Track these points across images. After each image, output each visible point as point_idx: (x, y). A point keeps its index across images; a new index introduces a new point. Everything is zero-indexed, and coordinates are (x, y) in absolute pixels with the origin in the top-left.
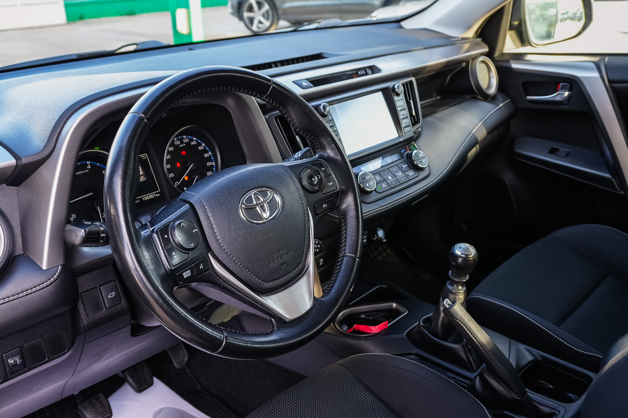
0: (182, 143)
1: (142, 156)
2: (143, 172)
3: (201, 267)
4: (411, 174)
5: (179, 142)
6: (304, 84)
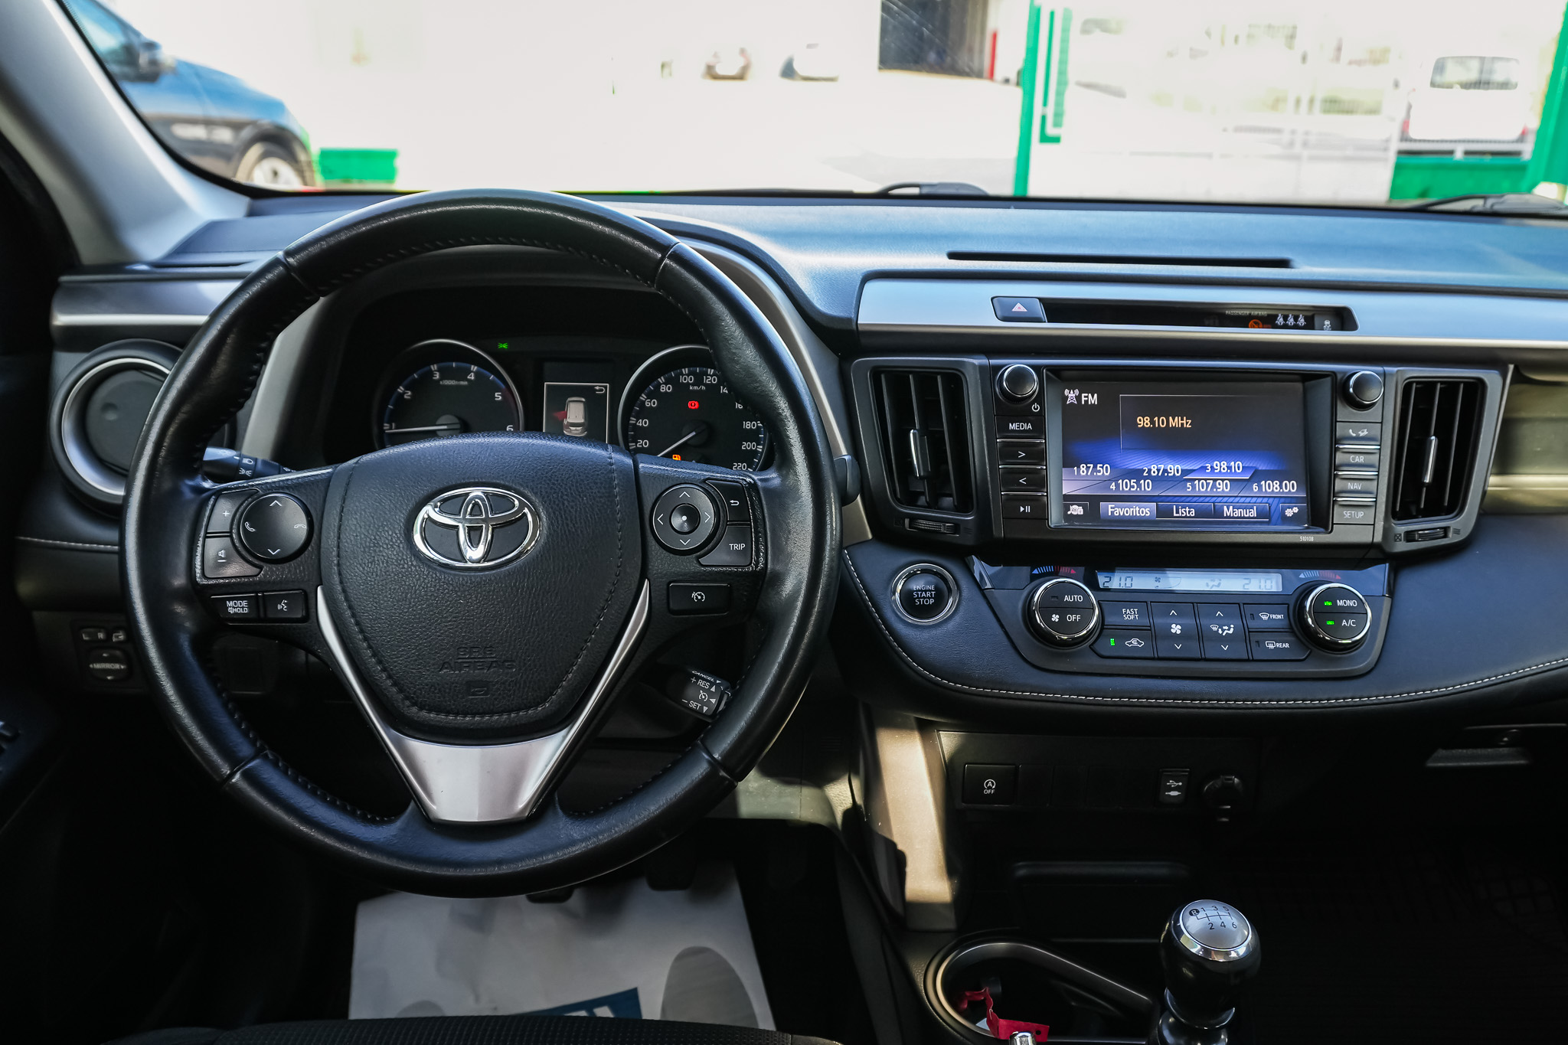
0: (699, 381)
1: (596, 386)
2: (585, 419)
3: (279, 607)
4: (1271, 646)
5: (691, 379)
6: (1019, 308)
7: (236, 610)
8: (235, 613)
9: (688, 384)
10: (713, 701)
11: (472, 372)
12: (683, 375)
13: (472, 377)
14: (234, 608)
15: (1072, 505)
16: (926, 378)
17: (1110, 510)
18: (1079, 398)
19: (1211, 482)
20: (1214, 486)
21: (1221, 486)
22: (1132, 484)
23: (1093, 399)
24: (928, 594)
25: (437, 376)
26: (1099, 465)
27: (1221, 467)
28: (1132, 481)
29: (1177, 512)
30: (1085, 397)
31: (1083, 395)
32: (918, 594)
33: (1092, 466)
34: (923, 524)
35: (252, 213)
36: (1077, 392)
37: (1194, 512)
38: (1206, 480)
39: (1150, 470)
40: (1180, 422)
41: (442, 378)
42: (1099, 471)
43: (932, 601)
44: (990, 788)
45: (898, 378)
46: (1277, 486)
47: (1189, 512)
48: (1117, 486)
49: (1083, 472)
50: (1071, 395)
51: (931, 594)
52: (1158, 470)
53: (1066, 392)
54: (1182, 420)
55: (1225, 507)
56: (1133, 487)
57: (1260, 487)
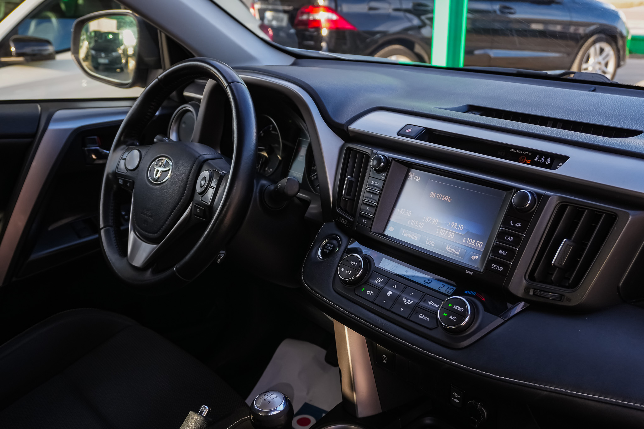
3: (128, 184)
4: (421, 317)
6: (410, 131)
8: (120, 184)
14: (120, 182)
15: (391, 226)
17: (403, 233)
18: (413, 177)
19: (447, 232)
20: (447, 234)
21: (450, 235)
22: (416, 223)
23: (418, 179)
24: (329, 249)
26: (408, 211)
27: (454, 225)
28: (417, 222)
29: (428, 242)
31: (416, 176)
32: (327, 247)
33: (405, 210)
34: (341, 219)
36: (414, 174)
37: (434, 244)
38: (445, 230)
39: (426, 219)
40: (447, 198)
42: (407, 214)
43: (328, 252)
46: (474, 242)
47: (433, 243)
48: (411, 222)
49: (401, 212)
50: (411, 175)
52: (429, 220)
53: (410, 173)
54: (448, 198)
55: (447, 246)
56: (416, 224)
57: (466, 240)
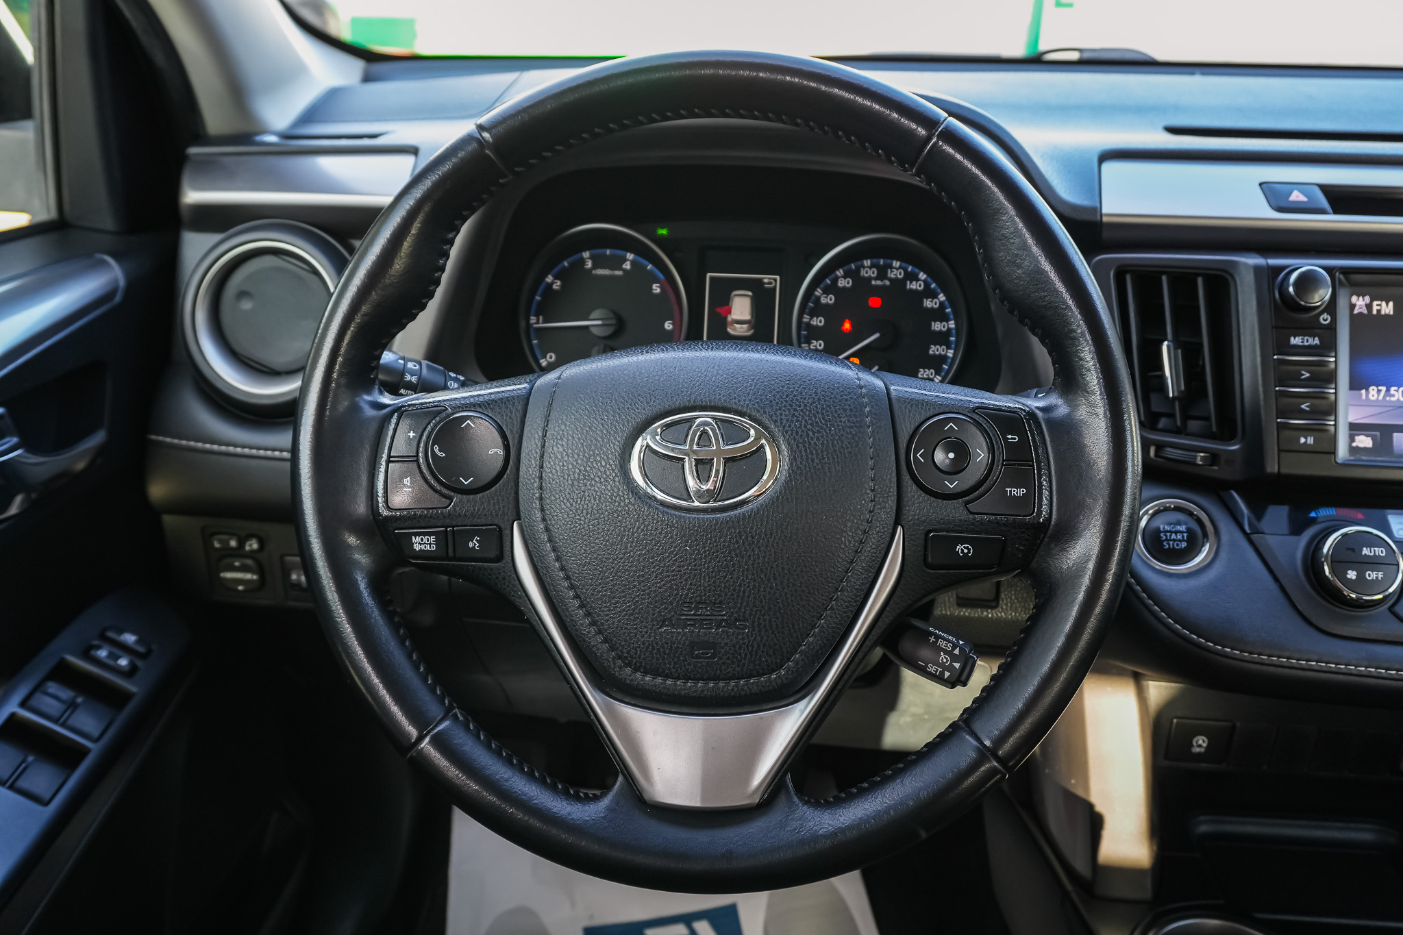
0: (882, 275)
1: (765, 278)
2: (752, 316)
3: (471, 545)
5: (872, 273)
6: (1297, 196)
7: (423, 547)
8: (421, 550)
9: (870, 279)
10: (957, 665)
11: (628, 260)
12: (864, 267)
13: (627, 266)
14: (421, 544)
15: (1358, 435)
16: (1183, 279)
18: (1369, 307)
23: (1388, 308)
24: (1179, 537)
25: (589, 264)
26: (1393, 389)
30: (1377, 305)
31: (1375, 303)
32: (1166, 536)
33: (1384, 388)
34: (1171, 453)
35: (367, 78)
36: (1367, 299)
41: (595, 267)
42: (1393, 396)
43: (1184, 545)
44: (1200, 746)
45: (1147, 279)
49: (1373, 396)
50: (1360, 303)
51: (1183, 537)
53: (1354, 299)
